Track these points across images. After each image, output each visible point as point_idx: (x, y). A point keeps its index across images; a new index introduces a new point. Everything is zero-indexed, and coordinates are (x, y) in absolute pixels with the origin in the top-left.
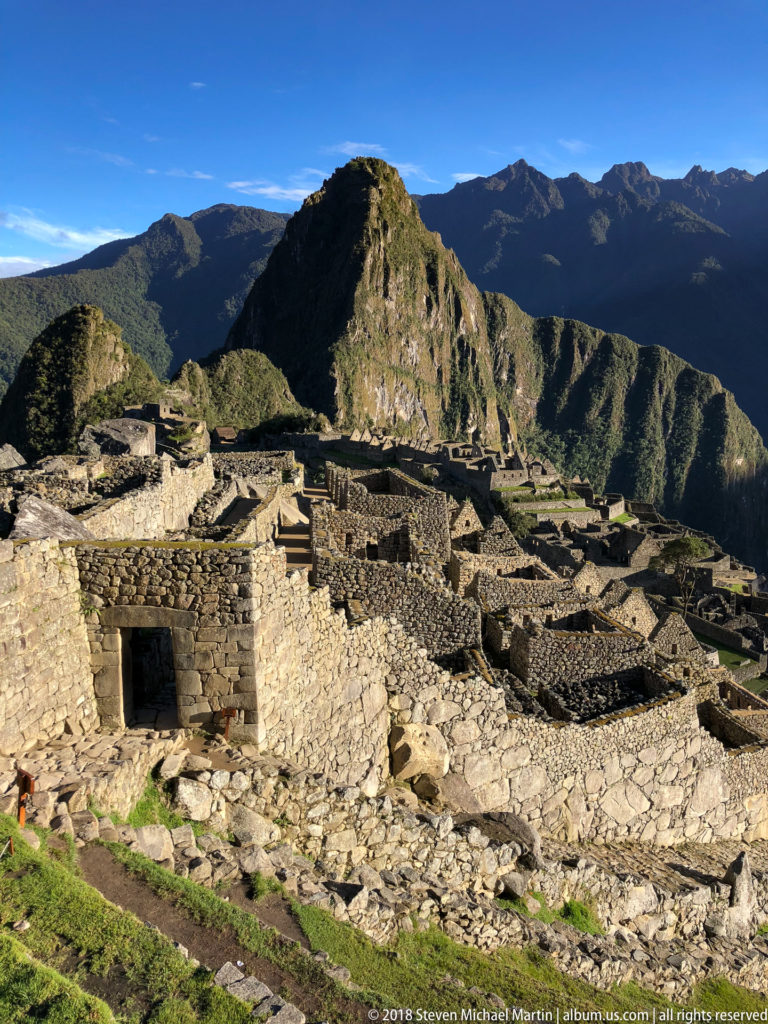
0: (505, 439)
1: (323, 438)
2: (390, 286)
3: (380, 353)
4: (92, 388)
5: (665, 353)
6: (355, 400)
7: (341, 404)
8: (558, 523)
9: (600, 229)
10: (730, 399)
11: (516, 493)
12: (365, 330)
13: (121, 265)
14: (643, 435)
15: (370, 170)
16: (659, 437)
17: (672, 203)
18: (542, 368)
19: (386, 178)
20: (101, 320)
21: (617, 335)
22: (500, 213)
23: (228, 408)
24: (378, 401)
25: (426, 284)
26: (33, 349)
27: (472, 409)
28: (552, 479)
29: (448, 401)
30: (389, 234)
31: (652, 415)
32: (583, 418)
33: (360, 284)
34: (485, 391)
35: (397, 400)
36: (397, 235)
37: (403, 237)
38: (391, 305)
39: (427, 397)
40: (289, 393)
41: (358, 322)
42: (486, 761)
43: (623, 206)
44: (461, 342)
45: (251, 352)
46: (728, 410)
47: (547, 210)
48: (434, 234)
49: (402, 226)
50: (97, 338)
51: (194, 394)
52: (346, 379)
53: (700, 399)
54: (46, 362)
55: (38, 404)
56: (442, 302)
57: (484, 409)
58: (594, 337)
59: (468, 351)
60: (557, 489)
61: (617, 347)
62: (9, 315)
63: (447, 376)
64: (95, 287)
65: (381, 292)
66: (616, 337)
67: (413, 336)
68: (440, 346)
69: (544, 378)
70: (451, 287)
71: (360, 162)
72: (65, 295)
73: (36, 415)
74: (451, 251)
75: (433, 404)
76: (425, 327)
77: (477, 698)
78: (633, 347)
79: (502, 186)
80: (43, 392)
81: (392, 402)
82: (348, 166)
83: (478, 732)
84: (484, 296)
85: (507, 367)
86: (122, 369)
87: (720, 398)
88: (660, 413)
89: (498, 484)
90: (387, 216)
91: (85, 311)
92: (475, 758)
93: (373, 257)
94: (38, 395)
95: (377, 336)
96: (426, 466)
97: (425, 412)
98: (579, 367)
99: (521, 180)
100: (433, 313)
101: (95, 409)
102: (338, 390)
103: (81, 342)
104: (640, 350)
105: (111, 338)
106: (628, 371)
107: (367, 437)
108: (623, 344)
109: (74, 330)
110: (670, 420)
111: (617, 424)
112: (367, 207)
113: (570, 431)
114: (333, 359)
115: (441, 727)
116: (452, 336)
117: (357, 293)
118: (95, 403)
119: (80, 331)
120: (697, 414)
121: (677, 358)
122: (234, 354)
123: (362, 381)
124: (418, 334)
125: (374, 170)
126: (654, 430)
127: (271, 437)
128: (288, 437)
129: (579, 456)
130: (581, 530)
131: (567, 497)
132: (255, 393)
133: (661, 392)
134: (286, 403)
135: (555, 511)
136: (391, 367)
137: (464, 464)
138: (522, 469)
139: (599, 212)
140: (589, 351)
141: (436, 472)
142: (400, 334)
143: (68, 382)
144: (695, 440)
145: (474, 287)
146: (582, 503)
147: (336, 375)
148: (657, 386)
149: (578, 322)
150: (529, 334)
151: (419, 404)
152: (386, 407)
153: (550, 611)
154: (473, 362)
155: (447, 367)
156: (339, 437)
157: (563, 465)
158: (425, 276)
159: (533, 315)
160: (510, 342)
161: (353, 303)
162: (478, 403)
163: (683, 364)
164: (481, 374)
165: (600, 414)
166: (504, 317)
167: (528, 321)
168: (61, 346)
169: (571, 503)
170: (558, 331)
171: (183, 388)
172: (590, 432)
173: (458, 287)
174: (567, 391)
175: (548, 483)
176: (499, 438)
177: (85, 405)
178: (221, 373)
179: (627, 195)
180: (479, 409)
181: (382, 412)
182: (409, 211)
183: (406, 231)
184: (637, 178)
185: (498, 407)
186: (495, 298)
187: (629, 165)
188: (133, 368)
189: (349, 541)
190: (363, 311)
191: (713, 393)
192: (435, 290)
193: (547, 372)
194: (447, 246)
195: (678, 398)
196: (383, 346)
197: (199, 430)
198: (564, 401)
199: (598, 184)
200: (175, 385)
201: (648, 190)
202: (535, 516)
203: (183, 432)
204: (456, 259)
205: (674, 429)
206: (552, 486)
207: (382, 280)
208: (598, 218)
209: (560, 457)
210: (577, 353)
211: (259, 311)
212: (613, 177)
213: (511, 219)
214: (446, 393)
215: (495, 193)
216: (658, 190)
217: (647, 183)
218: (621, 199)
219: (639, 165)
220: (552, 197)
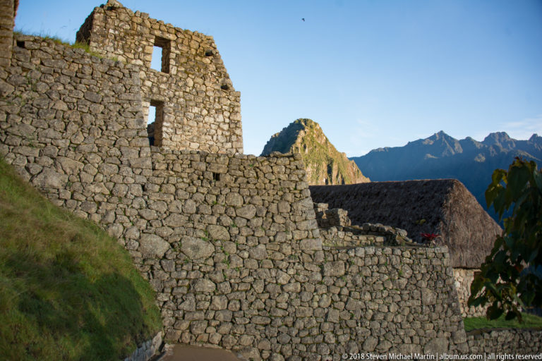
15: (303, 124)
17: (519, 151)
22: (429, 156)
43: (493, 152)
47: (454, 154)
49: (316, 147)
71: (299, 121)
79: (432, 142)
82: (295, 122)
90: (307, 143)
125: (306, 124)
139: (480, 155)
179: (496, 148)
183: (317, 149)
184: (502, 140)
187: (499, 133)
199: (482, 142)
201: (509, 145)
208: (479, 158)
212: (491, 138)
215: (428, 146)
216: (514, 145)
217: (508, 142)
218: (491, 148)
219: (504, 133)
220: (456, 148)
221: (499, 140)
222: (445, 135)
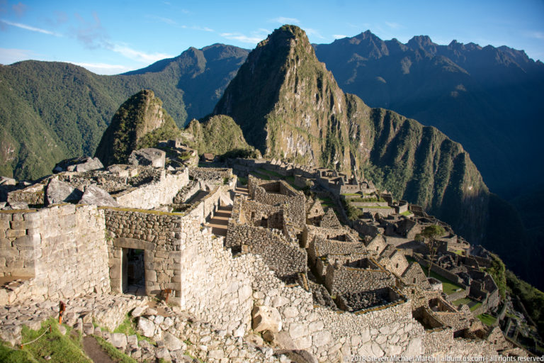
0: (353, 168)
1: (257, 162)
2: (298, 88)
3: (291, 121)
4: (146, 130)
5: (435, 131)
6: (277, 143)
7: (269, 144)
8: (373, 214)
9: (406, 66)
10: (467, 156)
11: (353, 197)
12: (284, 108)
13: (166, 71)
14: (423, 171)
15: (291, 31)
16: (431, 173)
17: (442, 57)
18: (374, 133)
19: (299, 35)
20: (153, 97)
21: (412, 120)
22: (357, 55)
23: (211, 144)
24: (289, 144)
25: (316, 88)
26: (120, 110)
27: (337, 152)
28: (372, 191)
29: (324, 147)
30: (299, 62)
31: (428, 162)
32: (393, 160)
33: (283, 86)
34: (344, 143)
35: (298, 144)
36: (303, 63)
37: (306, 64)
38: (298, 97)
39: (314, 144)
40: (242, 138)
41: (281, 104)
42: (301, 327)
43: (418, 56)
44: (333, 117)
45: (225, 117)
46: (466, 162)
47: (380, 56)
48: (322, 63)
49: (306, 59)
50: (150, 106)
51: (195, 136)
52: (273, 132)
53: (452, 155)
54: (125, 116)
55: (120, 137)
56: (324, 97)
57: (343, 152)
58: (400, 120)
59: (336, 122)
60: (374, 196)
61: (412, 125)
62: (111, 93)
63: (324, 134)
64: (153, 81)
65: (293, 90)
66: (412, 121)
67: (308, 113)
68: (322, 119)
69: (375, 139)
70: (329, 90)
71: (287, 27)
72: (139, 84)
73: (118, 142)
74: (330, 72)
75: (317, 148)
76: (315, 109)
77: (298, 296)
78: (420, 127)
79: (358, 42)
80: (123, 131)
81: (295, 146)
82: (281, 28)
83: (298, 312)
84: (346, 95)
85: (356, 131)
86: (161, 122)
87: (462, 156)
88: (432, 160)
89: (344, 192)
90: (298, 54)
91: (145, 93)
92: (295, 324)
93: (290, 72)
94: (120, 133)
95: (290, 112)
96: (308, 180)
97: (312, 152)
98: (392, 135)
99: (367, 40)
100: (319, 102)
101: (146, 141)
102: (268, 138)
103: (143, 107)
104: (423, 128)
105: (157, 107)
106: (417, 138)
107: (279, 163)
108: (415, 124)
109: (140, 102)
110: (437, 164)
111: (410, 165)
112: (289, 49)
113: (386, 167)
114: (267, 122)
115: (279, 309)
116: (328, 114)
117: (281, 90)
118: (147, 138)
119: (142, 102)
120: (450, 162)
121: (442, 134)
122: (216, 117)
123: (281, 134)
124: (311, 113)
125: (294, 31)
126: (429, 169)
127: (231, 160)
128: (239, 160)
129: (390, 179)
130: (385, 218)
131: (378, 201)
132: (226, 137)
133: (433, 150)
134: (240, 143)
135: (372, 208)
136: (296, 128)
137: (327, 180)
138: (357, 184)
139: (406, 58)
140: (398, 126)
141: (312, 183)
142: (302, 112)
143: (135, 127)
144: (449, 175)
145: (341, 91)
146: (386, 204)
147: (267, 130)
148: (431, 147)
149: (393, 112)
150: (368, 116)
151: (309, 148)
152: (292, 148)
153: (349, 258)
154: (339, 128)
155: (325, 129)
156: (265, 162)
157: (382, 184)
158: (316, 84)
159: (371, 107)
160: (358, 119)
161: (279, 95)
162: (340, 149)
163: (444, 137)
164: (342, 134)
165: (402, 159)
166: (356, 107)
167: (368, 109)
168: (133, 109)
169: (381, 204)
170: (383, 115)
171: (190, 133)
172: (397, 168)
173: (333, 90)
174: (386, 146)
175: (369, 193)
176: (350, 168)
177: (142, 139)
178: (209, 126)
179: (420, 51)
180: (340, 152)
181: (290, 150)
182: (310, 51)
183: (308, 61)
184: (425, 43)
185: (350, 152)
186: (351, 97)
187: (422, 37)
188: (166, 122)
189: (253, 216)
190: (283, 99)
191: (459, 152)
192: (321, 91)
193: (376, 136)
194: (329, 70)
195: (442, 154)
196: (292, 117)
197: (194, 154)
198: (384, 151)
199: (406, 45)
200: (186, 131)
201: (431, 50)
202: (361, 209)
203: (186, 155)
204: (333, 76)
205: (439, 169)
206: (371, 194)
207: (294, 84)
208: (406, 61)
209: (381, 180)
210: (392, 128)
211: (231, 96)
212: (414, 41)
213: (362, 58)
214: (324, 143)
215: (354, 45)
216: (436, 50)
217: (430, 46)
218: (417, 53)
219: (427, 37)
220: (383, 49)
221: (422, 43)
222: (373, 35)
